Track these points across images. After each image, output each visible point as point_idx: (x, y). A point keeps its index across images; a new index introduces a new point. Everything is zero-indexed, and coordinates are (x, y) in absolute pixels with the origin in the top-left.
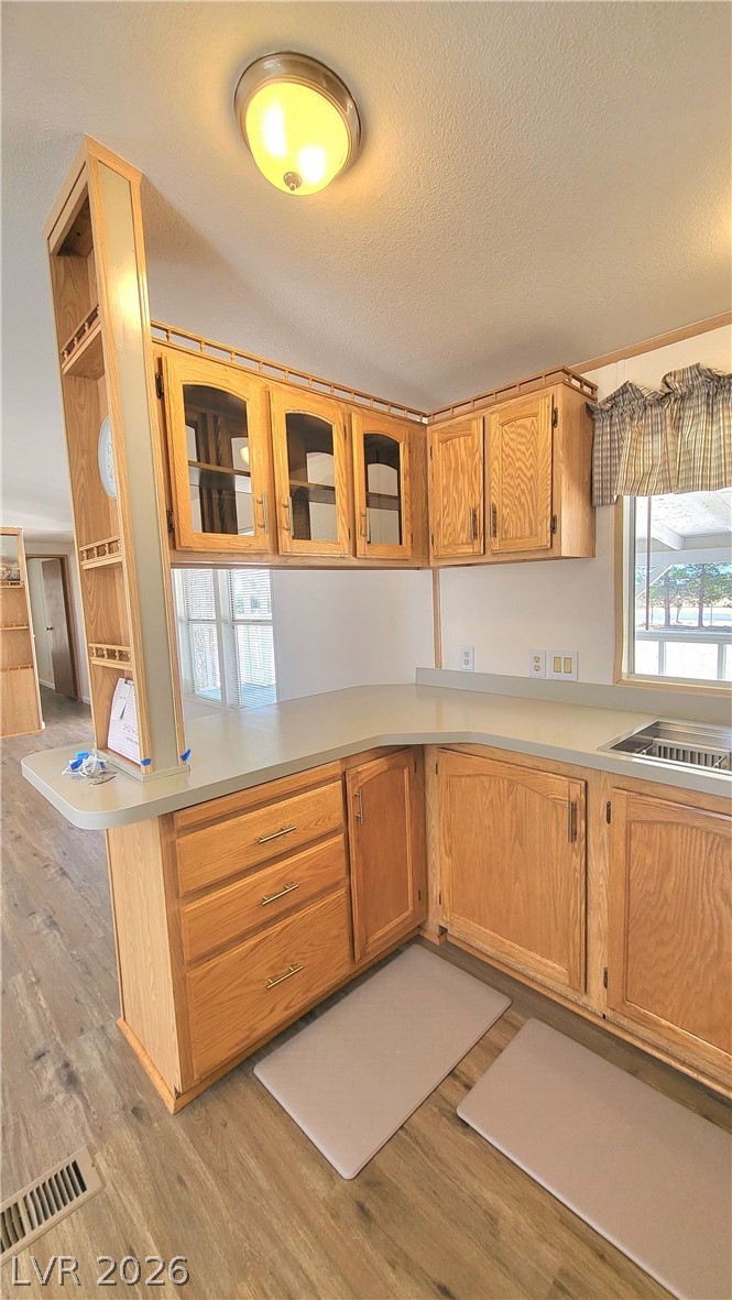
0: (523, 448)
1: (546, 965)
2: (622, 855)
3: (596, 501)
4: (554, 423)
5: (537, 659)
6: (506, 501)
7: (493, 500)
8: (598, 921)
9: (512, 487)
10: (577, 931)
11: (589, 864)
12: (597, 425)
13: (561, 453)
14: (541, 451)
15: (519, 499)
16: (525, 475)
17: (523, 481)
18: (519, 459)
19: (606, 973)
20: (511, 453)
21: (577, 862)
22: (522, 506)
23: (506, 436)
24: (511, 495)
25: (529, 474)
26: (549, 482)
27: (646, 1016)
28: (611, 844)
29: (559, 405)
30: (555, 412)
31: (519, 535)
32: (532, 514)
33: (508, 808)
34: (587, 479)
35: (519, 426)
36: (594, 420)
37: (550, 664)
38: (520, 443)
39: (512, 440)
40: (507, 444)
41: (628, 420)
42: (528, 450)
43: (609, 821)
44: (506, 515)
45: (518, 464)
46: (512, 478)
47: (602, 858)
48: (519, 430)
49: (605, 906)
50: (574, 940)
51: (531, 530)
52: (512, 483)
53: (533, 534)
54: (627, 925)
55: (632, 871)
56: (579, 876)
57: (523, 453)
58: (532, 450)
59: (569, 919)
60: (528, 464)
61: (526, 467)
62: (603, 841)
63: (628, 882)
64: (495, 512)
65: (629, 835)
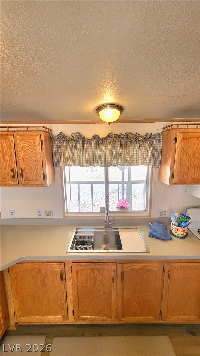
0: (31, 150)
1: (56, 318)
2: (76, 280)
3: (55, 165)
4: (42, 144)
5: (39, 212)
6: (26, 167)
7: (21, 166)
8: (70, 299)
9: (28, 162)
10: (65, 304)
11: (67, 285)
12: (53, 142)
13: (45, 154)
14: (38, 153)
15: (31, 167)
16: (33, 159)
17: (32, 161)
18: (29, 153)
19: (73, 312)
20: (26, 151)
21: (63, 286)
22: (32, 170)
23: (24, 145)
24: (28, 165)
25: (34, 159)
26: (42, 163)
27: (84, 317)
28: (73, 278)
29: (43, 138)
30: (42, 141)
31: (32, 179)
32: (36, 173)
33: (39, 277)
34: (52, 159)
35: (28, 142)
36: (52, 140)
37: (44, 213)
38: (29, 148)
39: (27, 146)
40: (24, 147)
41: (62, 143)
42: (33, 151)
43: (71, 271)
44: (26, 172)
45: (30, 155)
46: (28, 159)
47: (70, 282)
48: (29, 144)
49: (72, 294)
50: (64, 307)
51: (36, 178)
52: (28, 161)
53: (37, 180)
54: (78, 297)
55: (79, 283)
56: (64, 290)
57: (31, 152)
58: (34, 151)
59: (62, 302)
60: (33, 156)
61: (33, 157)
62: (70, 277)
63: (78, 286)
64: (22, 171)
65: (77, 274)
